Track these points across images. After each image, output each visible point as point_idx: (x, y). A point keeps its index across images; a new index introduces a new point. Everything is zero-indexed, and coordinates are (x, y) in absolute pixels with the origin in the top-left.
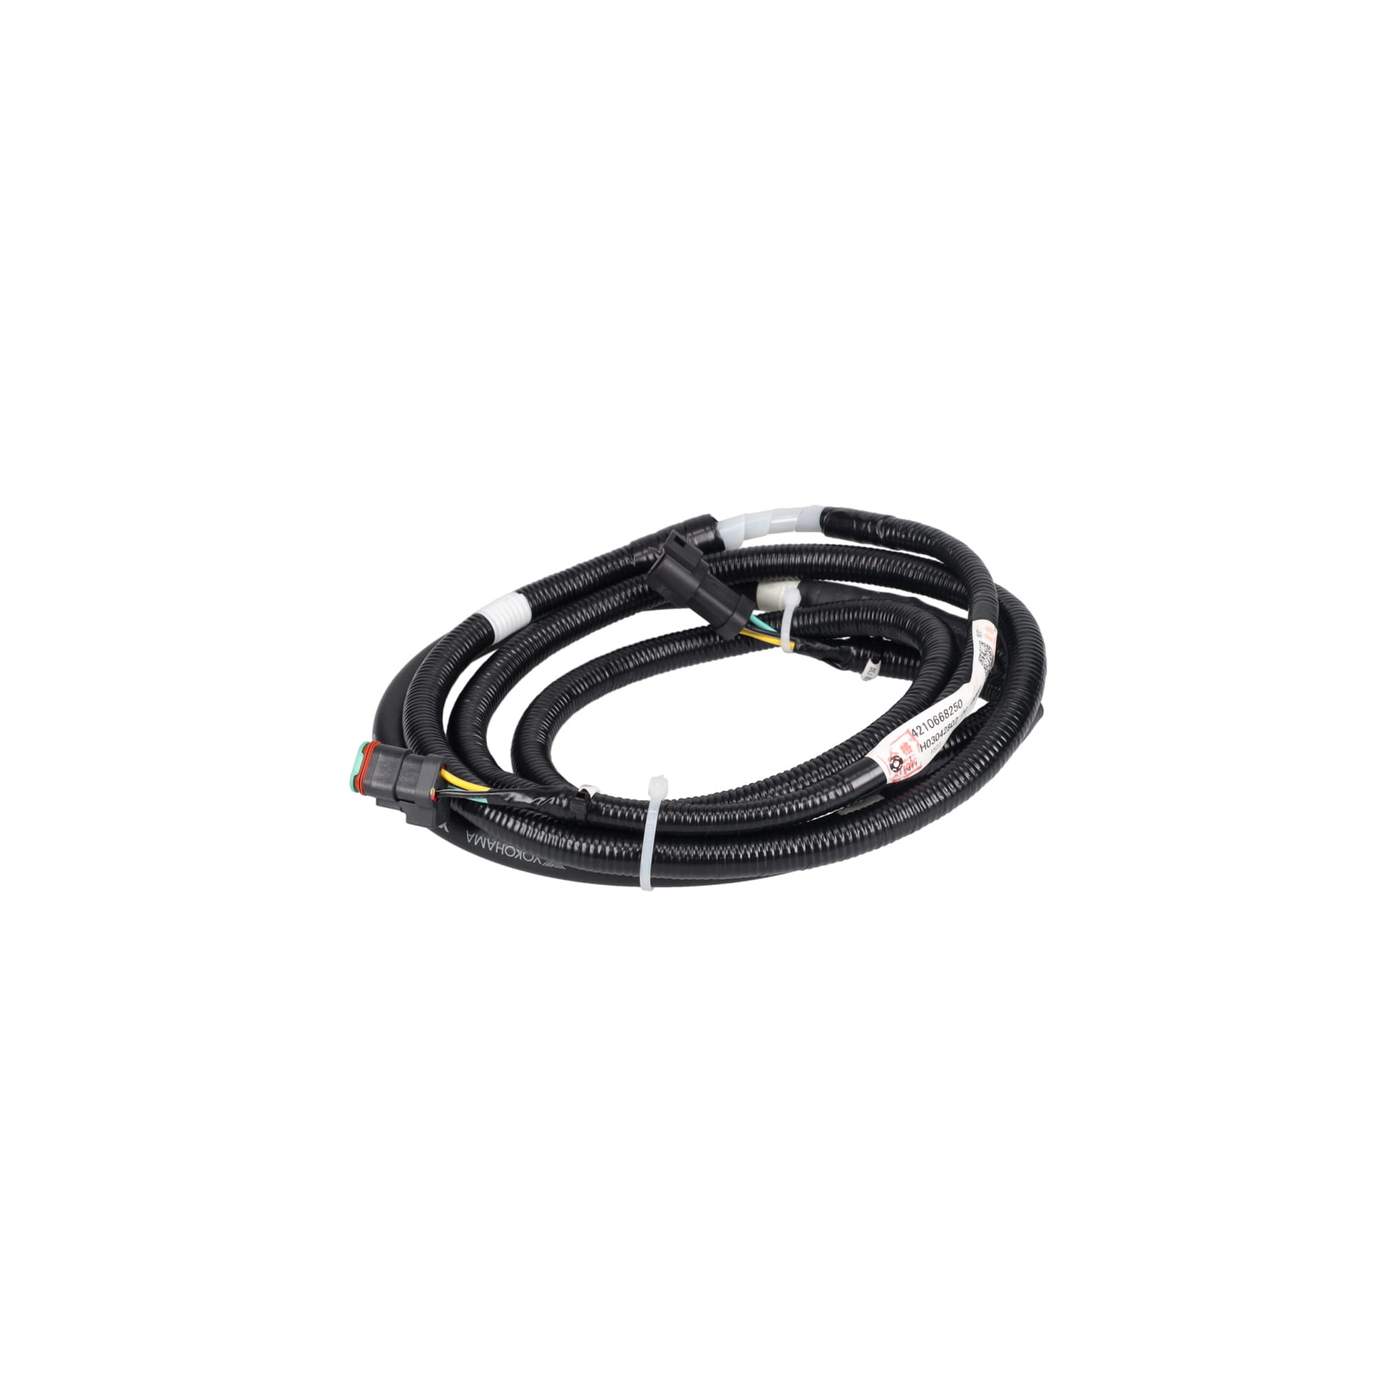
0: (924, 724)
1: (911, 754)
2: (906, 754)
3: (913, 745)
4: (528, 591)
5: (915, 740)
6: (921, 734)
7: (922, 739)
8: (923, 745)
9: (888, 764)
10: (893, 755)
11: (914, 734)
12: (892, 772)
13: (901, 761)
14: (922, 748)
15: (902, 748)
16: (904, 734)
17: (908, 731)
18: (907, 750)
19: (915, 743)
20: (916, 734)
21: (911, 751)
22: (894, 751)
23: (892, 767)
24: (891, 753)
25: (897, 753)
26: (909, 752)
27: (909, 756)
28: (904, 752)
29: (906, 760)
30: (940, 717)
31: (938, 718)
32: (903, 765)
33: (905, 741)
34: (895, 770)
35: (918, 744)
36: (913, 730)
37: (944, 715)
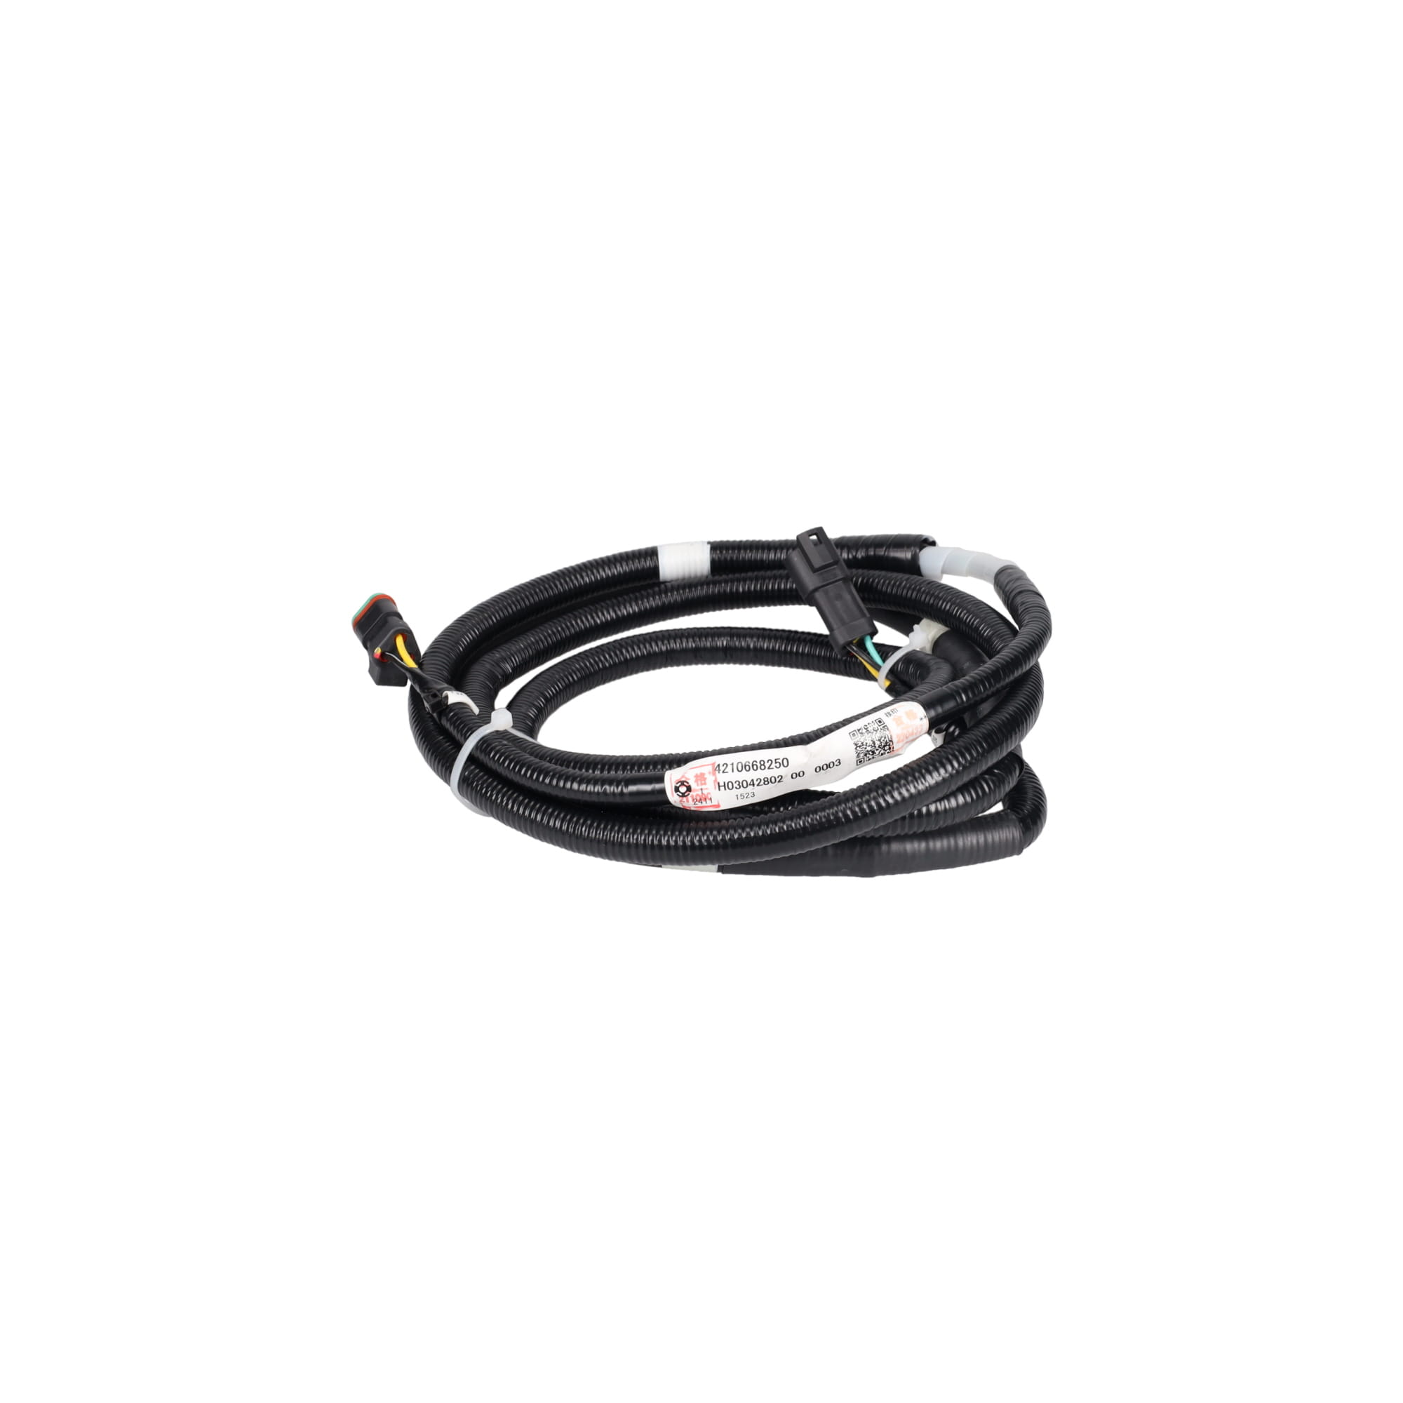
0: (732, 764)
1: (703, 787)
2: (698, 785)
3: (710, 779)
4: (716, 547)
5: (714, 774)
6: (723, 772)
7: (722, 778)
8: (722, 784)
9: (674, 785)
10: (683, 779)
11: (717, 768)
12: (675, 794)
13: (689, 789)
14: (719, 786)
15: (696, 776)
16: (708, 765)
17: (713, 764)
18: (701, 781)
19: (713, 778)
20: (719, 770)
21: (705, 784)
22: (687, 776)
23: (677, 789)
24: (683, 777)
25: (689, 779)
26: (702, 784)
27: (700, 787)
28: (696, 781)
29: (696, 790)
30: (753, 766)
31: (751, 765)
32: (691, 793)
33: (703, 772)
34: (681, 794)
35: (715, 780)
36: (719, 765)
37: (759, 765)
